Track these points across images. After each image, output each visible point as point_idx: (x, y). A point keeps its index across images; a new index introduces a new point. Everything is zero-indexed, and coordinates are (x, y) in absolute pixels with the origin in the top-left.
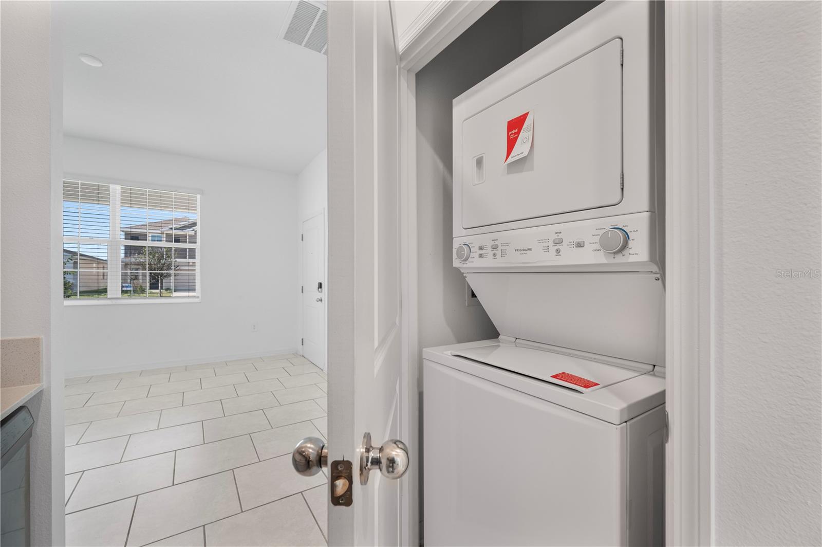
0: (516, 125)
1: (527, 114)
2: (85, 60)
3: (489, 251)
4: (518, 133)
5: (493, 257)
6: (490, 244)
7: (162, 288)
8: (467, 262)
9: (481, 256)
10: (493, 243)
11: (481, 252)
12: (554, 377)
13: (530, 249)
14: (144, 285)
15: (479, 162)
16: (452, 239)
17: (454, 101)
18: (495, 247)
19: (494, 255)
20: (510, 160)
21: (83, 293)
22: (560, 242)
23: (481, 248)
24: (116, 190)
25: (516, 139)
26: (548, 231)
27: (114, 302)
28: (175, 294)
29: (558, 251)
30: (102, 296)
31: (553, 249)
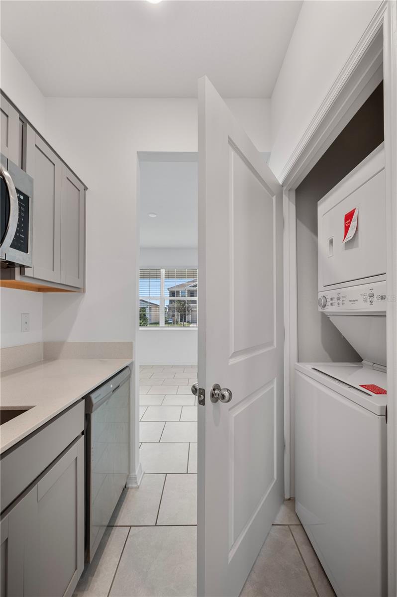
0: (349, 217)
1: (355, 209)
2: (150, 215)
3: (335, 301)
4: (350, 223)
5: (337, 305)
6: (336, 296)
7: (185, 321)
8: (325, 308)
9: (332, 304)
10: (338, 296)
11: (332, 302)
12: (362, 386)
13: (357, 300)
14: (177, 320)
15: (331, 242)
16: (318, 292)
17: (318, 202)
18: (339, 299)
19: (338, 304)
20: (345, 241)
21: (151, 324)
22: (372, 296)
23: (332, 299)
24: (163, 271)
25: (349, 226)
26: (365, 289)
27: (162, 329)
28: (191, 325)
29: (371, 302)
30: (158, 325)
31: (368, 300)
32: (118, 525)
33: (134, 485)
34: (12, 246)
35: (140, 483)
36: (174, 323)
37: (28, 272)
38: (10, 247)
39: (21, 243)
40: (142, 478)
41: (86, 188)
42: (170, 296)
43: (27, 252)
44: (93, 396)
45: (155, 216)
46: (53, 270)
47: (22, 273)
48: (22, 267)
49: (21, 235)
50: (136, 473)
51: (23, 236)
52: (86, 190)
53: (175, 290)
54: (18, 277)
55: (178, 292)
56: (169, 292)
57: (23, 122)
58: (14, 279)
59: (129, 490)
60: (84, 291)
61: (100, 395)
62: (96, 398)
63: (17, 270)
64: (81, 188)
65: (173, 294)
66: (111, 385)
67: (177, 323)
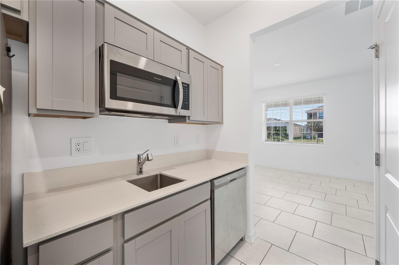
24: (291, 102)
27: (291, 144)
32: (235, 258)
33: (249, 241)
34: (182, 108)
35: (253, 242)
36: (311, 138)
37: (191, 119)
38: (181, 109)
39: (186, 106)
40: (255, 239)
41: (222, 67)
42: (308, 119)
43: (189, 110)
44: (216, 181)
45: (279, 64)
46: (204, 115)
47: (189, 119)
48: (189, 117)
49: (186, 103)
50: (251, 234)
51: (187, 103)
52: (223, 68)
53: (312, 112)
54: (187, 121)
55: (315, 114)
56: (307, 114)
57: (189, 49)
58: (186, 122)
59: (246, 242)
60: (223, 123)
61: (220, 181)
62: (217, 183)
63: (187, 118)
64: (219, 67)
65: (310, 116)
66: (229, 178)
67: (314, 138)
